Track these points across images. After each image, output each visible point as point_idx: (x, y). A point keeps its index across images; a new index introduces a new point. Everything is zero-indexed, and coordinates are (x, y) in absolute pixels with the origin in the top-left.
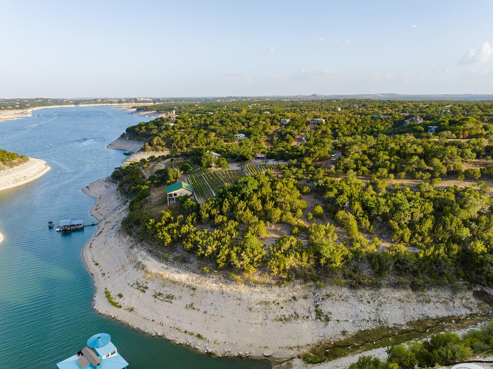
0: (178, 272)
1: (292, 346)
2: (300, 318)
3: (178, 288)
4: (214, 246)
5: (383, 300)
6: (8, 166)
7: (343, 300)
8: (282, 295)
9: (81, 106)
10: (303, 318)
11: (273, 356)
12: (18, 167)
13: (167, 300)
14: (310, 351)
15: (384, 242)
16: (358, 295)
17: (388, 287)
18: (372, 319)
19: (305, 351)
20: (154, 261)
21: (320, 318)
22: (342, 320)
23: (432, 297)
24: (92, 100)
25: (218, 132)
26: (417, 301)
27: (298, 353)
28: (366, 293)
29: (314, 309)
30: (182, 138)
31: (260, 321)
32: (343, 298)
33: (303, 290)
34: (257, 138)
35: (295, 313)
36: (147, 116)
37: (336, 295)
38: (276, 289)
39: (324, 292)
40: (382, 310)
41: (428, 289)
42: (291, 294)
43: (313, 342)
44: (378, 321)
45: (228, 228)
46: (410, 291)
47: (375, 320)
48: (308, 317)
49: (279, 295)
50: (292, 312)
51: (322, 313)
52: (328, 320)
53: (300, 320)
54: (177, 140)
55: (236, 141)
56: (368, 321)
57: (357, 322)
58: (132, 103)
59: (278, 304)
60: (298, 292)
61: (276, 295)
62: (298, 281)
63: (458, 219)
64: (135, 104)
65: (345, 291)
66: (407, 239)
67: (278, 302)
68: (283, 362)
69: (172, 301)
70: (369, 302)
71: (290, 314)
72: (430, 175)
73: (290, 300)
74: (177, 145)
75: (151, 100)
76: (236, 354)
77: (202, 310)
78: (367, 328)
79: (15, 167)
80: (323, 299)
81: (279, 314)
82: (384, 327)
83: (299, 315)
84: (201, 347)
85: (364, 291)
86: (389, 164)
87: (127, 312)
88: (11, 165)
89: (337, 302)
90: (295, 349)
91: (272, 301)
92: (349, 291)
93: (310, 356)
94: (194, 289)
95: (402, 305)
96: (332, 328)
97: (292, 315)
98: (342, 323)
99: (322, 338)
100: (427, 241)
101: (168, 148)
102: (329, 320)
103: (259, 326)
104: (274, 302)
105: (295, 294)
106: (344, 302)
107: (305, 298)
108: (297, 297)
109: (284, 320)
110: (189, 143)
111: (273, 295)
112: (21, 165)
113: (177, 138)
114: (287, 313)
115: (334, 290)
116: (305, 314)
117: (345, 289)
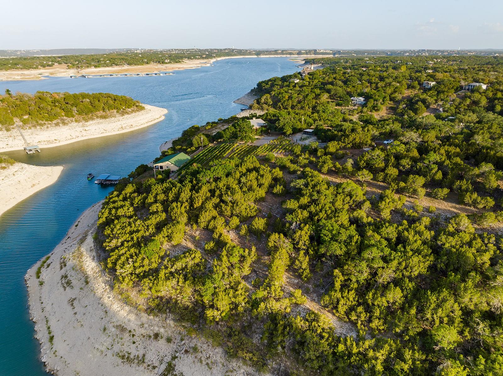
2: (145, 365)
3: (80, 276)
6: (120, 114)
7: (207, 364)
8: (146, 326)
9: (262, 56)
10: (149, 366)
12: (129, 116)
13: (65, 285)
15: (314, 300)
16: (231, 366)
24: (273, 51)
25: (332, 93)
28: (241, 369)
29: (169, 359)
30: (290, 98)
31: (103, 348)
32: (209, 362)
33: (174, 329)
34: (377, 104)
35: (144, 355)
37: (204, 353)
39: (194, 341)
42: (156, 329)
48: (154, 368)
49: (142, 325)
50: (141, 353)
51: (174, 369)
53: (141, 368)
54: (284, 99)
55: (350, 106)
58: (311, 54)
59: (133, 335)
60: (167, 329)
61: (140, 323)
62: (171, 316)
64: (314, 56)
65: (217, 354)
66: (342, 309)
67: (134, 333)
69: (67, 288)
71: (137, 354)
73: (150, 337)
75: (332, 52)
77: (75, 310)
79: (126, 116)
80: (186, 352)
81: (126, 349)
83: (146, 361)
84: (44, 352)
85: (241, 364)
86: (434, 171)
87: (37, 285)
88: (123, 114)
89: (199, 363)
91: (130, 329)
92: (223, 355)
94: (87, 283)
97: (138, 356)
100: (374, 324)
101: (274, 107)
103: (99, 354)
104: (130, 331)
105: (162, 330)
106: (207, 368)
107: (169, 340)
108: (160, 336)
109: (126, 358)
111: (136, 322)
112: (133, 114)
113: (285, 97)
114: (136, 352)
115: (206, 346)
116: (154, 362)
117: (219, 350)
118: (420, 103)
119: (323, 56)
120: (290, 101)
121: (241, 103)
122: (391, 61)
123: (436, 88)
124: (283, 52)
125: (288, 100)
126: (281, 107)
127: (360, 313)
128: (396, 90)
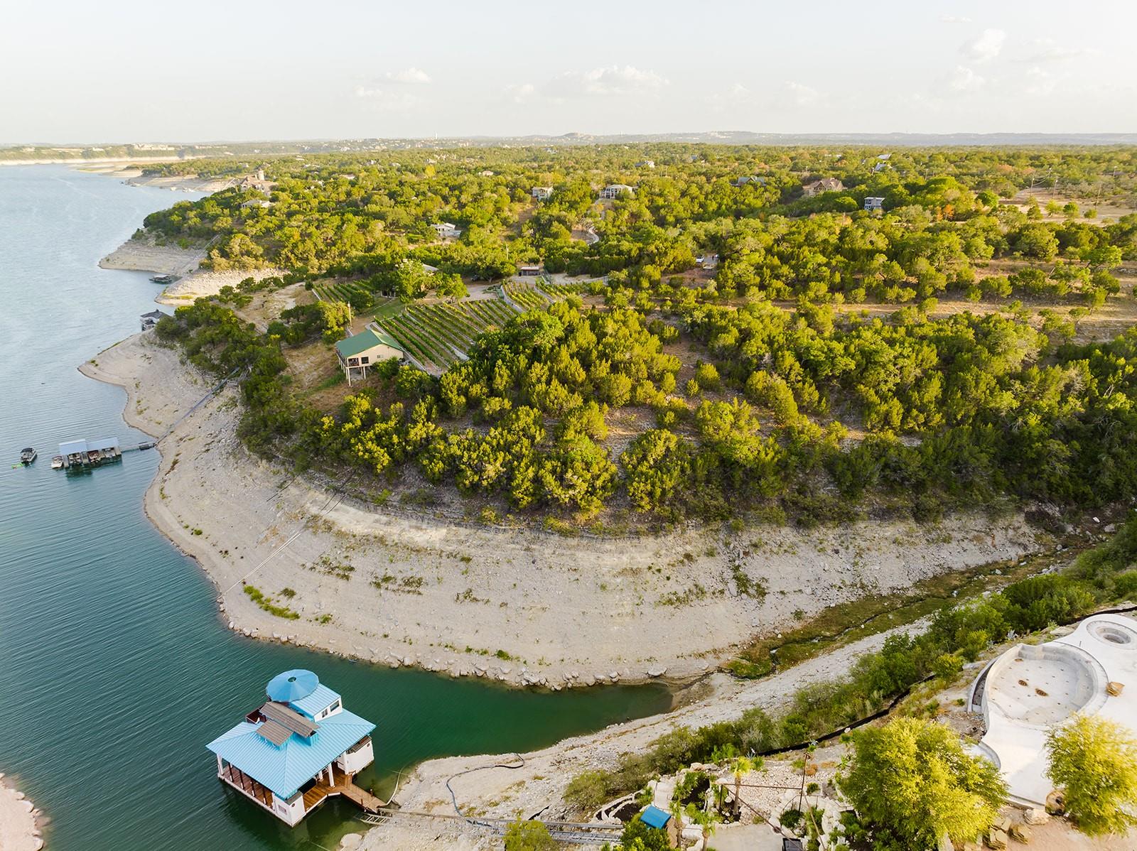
0: (419, 528)
1: (703, 651)
2: (708, 595)
3: (427, 560)
4: (498, 464)
5: (863, 545)
7: (785, 551)
8: (663, 552)
10: (714, 593)
11: (668, 675)
13: (408, 588)
14: (740, 656)
15: (851, 429)
16: (815, 539)
17: (870, 519)
18: (848, 583)
19: (730, 657)
20: (353, 510)
21: (746, 592)
22: (791, 590)
23: (953, 530)
26: (928, 540)
27: (717, 663)
28: (829, 534)
29: (732, 574)
30: (305, 236)
31: (628, 609)
32: (786, 548)
33: (703, 540)
35: (696, 586)
37: (771, 542)
38: (650, 542)
39: (746, 538)
40: (865, 565)
41: (944, 517)
42: (680, 550)
43: (742, 639)
44: (858, 586)
45: (521, 424)
46: (912, 523)
47: (853, 585)
48: (722, 592)
49: (657, 555)
50: (689, 585)
51: (748, 580)
52: (762, 593)
53: (708, 600)
54: (292, 240)
55: (435, 241)
56: (840, 587)
57: (819, 592)
59: (659, 571)
60: (694, 544)
61: (650, 554)
62: (692, 522)
63: (989, 375)
65: (788, 534)
67: (658, 568)
68: (692, 684)
69: (421, 590)
70: (837, 552)
71: (687, 589)
72: (915, 293)
73: (682, 562)
74: (292, 253)
75: (173, 149)
76: (591, 682)
77: (495, 600)
78: (841, 601)
80: (746, 554)
81: (665, 592)
82: (872, 596)
83: (706, 589)
84: (513, 675)
85: (825, 530)
86: (828, 274)
87: (317, 628)
89: (775, 556)
90: (710, 656)
91: (646, 566)
92: (795, 533)
93: (742, 666)
94: (468, 560)
95: (901, 550)
96: (774, 608)
97: (690, 591)
98: (791, 597)
99: (758, 629)
101: (271, 260)
102: (765, 594)
103: (628, 619)
104: (650, 568)
105: (688, 548)
106: (789, 555)
107: (710, 554)
108: (694, 555)
109: (675, 601)
110: (322, 246)
111: (644, 555)
113: (292, 236)
114: (681, 587)
115: (765, 533)
116: (716, 586)
117: (786, 531)
118: (555, 224)
119: (153, 159)
120: (309, 244)
124: (39, 152)
125: (303, 242)
126: (292, 257)
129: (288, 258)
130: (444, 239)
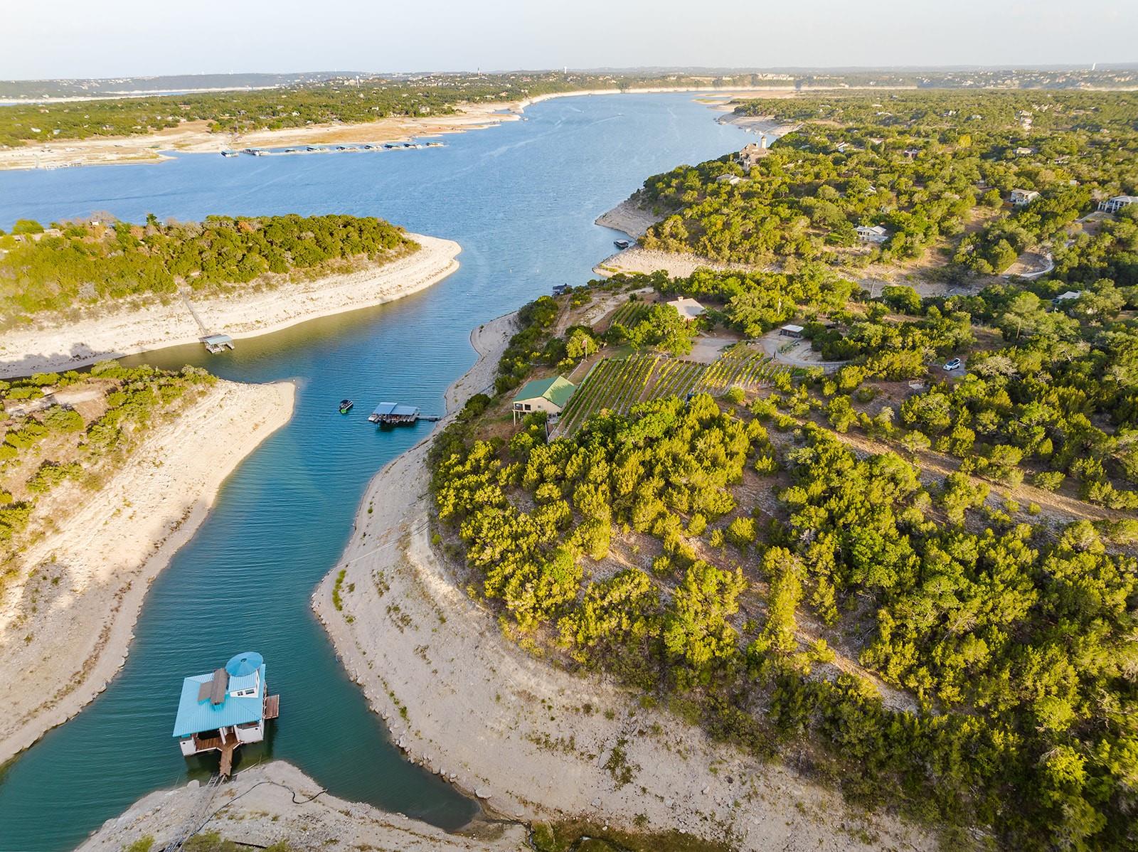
0: (441, 577)
1: (529, 800)
2: (575, 753)
3: (425, 607)
5: (762, 789)
6: (376, 261)
7: (679, 752)
8: (568, 692)
9: (632, 91)
10: (582, 754)
11: (489, 803)
12: (394, 265)
13: (400, 623)
14: (554, 823)
15: (847, 656)
16: (717, 755)
17: (788, 765)
18: (717, 819)
19: (545, 819)
20: (426, 540)
21: (613, 770)
22: (654, 792)
23: (887, 833)
24: (657, 79)
25: (816, 217)
26: (843, 826)
27: (532, 817)
28: (735, 759)
29: (614, 745)
30: (727, 225)
31: (502, 727)
32: (682, 749)
33: (614, 699)
34: (912, 243)
35: (572, 739)
36: (748, 130)
37: (672, 735)
38: (563, 678)
39: (653, 718)
40: (746, 811)
41: (888, 812)
42: (586, 698)
43: (571, 810)
44: (725, 828)
45: (544, 518)
46: (838, 797)
47: (720, 824)
48: (591, 757)
49: (561, 692)
50: (566, 735)
51: (624, 760)
52: (626, 779)
53: (571, 757)
54: (714, 229)
55: (854, 245)
56: (706, 819)
57: (678, 811)
58: (744, 85)
59: (550, 708)
60: (603, 698)
61: (557, 688)
62: (610, 677)
65: (694, 736)
66: (894, 671)
67: (551, 704)
68: (495, 821)
69: (405, 629)
70: (730, 781)
71: (560, 737)
73: (577, 710)
75: (792, 79)
76: (436, 771)
77: (433, 666)
78: (694, 832)
79: (387, 266)
80: (641, 733)
81: (541, 729)
82: (729, 847)
83: (577, 746)
84: (396, 731)
85: (735, 752)
86: (1038, 438)
87: (342, 621)
89: (665, 751)
90: (531, 808)
91: (541, 698)
92: (703, 738)
93: (544, 834)
94: (443, 620)
95: (799, 818)
96: (624, 800)
97: (562, 740)
98: (648, 798)
99: (594, 810)
100: (944, 694)
101: (692, 245)
102: (628, 781)
103: (495, 736)
104: (543, 701)
105: (595, 700)
106: (679, 758)
107: (610, 716)
108: (594, 708)
109: (543, 743)
110: (737, 240)
111: (550, 687)
112: (401, 261)
113: (715, 225)
114: (557, 733)
115: (673, 724)
116: (590, 748)
117: (696, 731)
118: (1004, 242)
119: (773, 88)
120: (727, 234)
121: (611, 225)
122: (934, 112)
123: (1038, 206)
124: (679, 80)
125: (723, 230)
126: (709, 245)
127: (923, 677)
128: (953, 209)
129: (705, 247)
130: (865, 244)
